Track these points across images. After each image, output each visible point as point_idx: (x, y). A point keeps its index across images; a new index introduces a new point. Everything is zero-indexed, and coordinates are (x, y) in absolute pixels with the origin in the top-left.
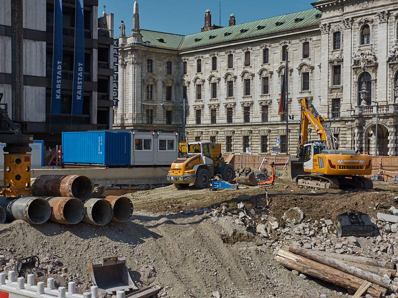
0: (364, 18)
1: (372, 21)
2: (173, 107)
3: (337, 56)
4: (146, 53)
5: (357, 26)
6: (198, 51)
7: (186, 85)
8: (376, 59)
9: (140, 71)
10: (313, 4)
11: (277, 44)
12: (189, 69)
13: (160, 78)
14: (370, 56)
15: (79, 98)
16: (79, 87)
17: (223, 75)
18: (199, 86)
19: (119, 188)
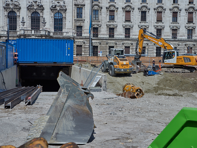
8: (19, 4)
14: (16, 2)
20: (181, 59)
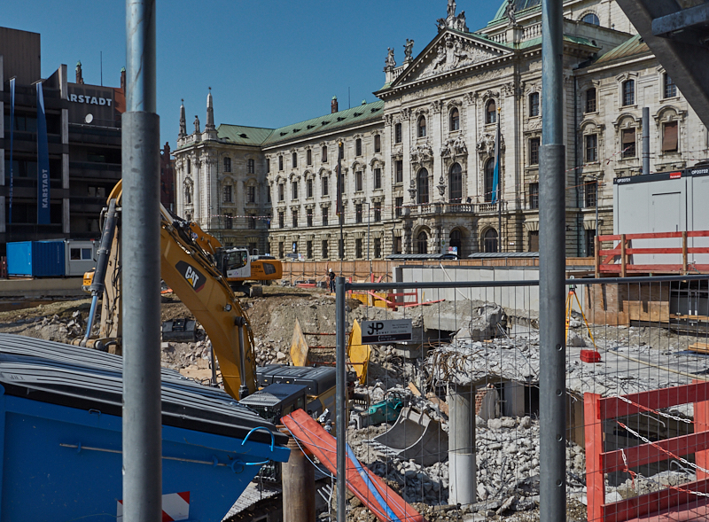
0: (420, 108)
1: (428, 112)
2: (256, 210)
3: (398, 150)
4: (222, 151)
5: (415, 117)
6: (278, 147)
7: (270, 184)
8: (431, 153)
9: (216, 171)
10: (375, 93)
11: (351, 138)
12: (272, 167)
13: (240, 177)
14: (426, 150)
15: (45, 206)
16: (45, 195)
17: (303, 173)
18: (281, 185)
19: (50, 299)
20: (259, 267)
